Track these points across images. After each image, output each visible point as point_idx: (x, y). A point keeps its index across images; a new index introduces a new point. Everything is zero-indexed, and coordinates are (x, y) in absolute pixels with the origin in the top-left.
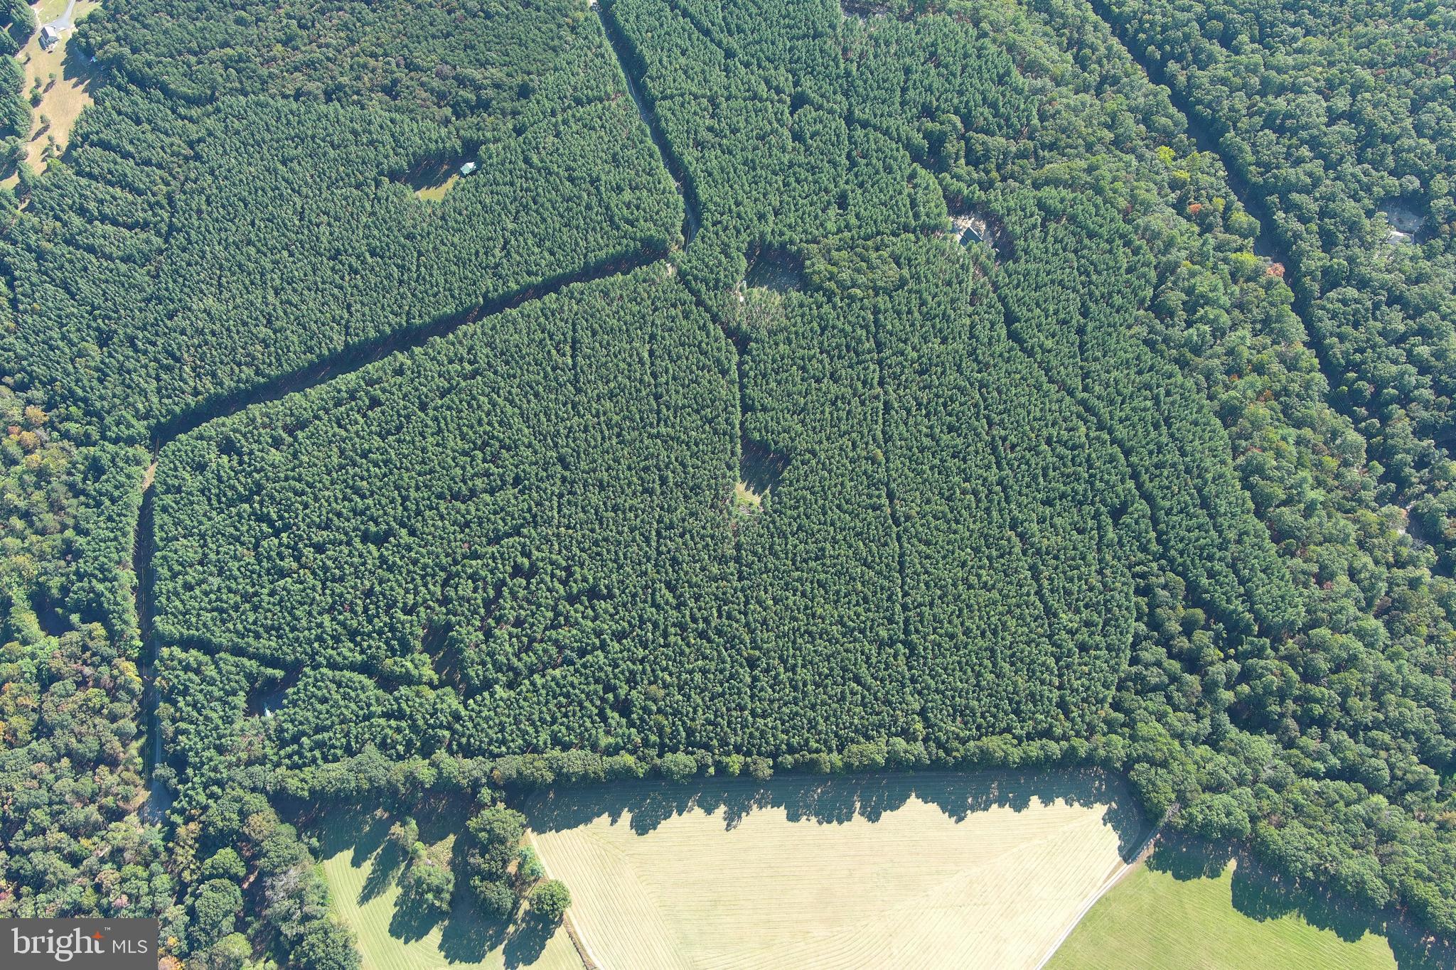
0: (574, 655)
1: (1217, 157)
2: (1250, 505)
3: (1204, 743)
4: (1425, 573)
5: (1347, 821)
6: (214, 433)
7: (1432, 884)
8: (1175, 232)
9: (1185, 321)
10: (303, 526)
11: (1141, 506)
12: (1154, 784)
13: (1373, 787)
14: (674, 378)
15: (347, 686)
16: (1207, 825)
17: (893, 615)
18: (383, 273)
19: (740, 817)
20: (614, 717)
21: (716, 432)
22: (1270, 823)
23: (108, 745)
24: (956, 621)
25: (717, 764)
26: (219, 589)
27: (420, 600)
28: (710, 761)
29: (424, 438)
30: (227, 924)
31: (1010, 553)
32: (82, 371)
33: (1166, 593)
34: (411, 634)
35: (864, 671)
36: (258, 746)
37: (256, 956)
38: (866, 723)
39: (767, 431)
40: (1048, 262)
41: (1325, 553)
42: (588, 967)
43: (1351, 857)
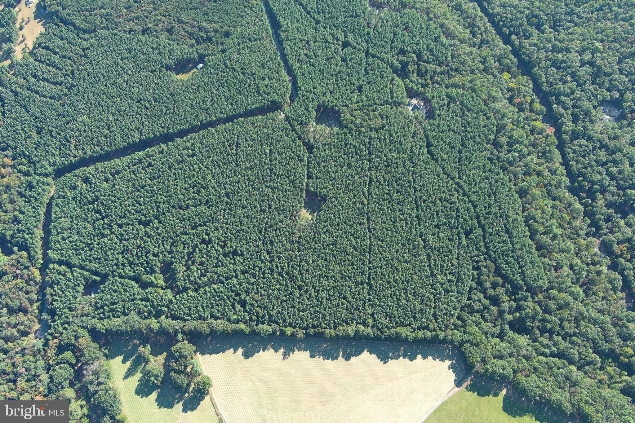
0: (224, 279)
1: (530, 78)
2: (528, 233)
3: (497, 337)
4: (605, 269)
5: (557, 376)
6: (80, 174)
7: (592, 407)
8: (507, 111)
9: (507, 150)
10: (114, 216)
11: (479, 231)
12: (471, 353)
13: (571, 362)
14: (279, 162)
15: (126, 286)
16: (494, 373)
17: (364, 271)
18: (159, 109)
19: (289, 354)
20: (238, 307)
21: (295, 187)
22: (522, 375)
23: (24, 304)
24: (391, 276)
25: (281, 331)
26: (76, 240)
27: (160, 251)
28: (278, 329)
29: (169, 181)
30: (66, 383)
31: (418, 248)
32: (29, 144)
33: (486, 270)
34: (155, 265)
35: (348, 295)
36: (86, 308)
37: (77, 398)
38: (347, 317)
39: (317, 188)
40: (448, 121)
41: (559, 257)
42: (218, 414)
43: (557, 392)
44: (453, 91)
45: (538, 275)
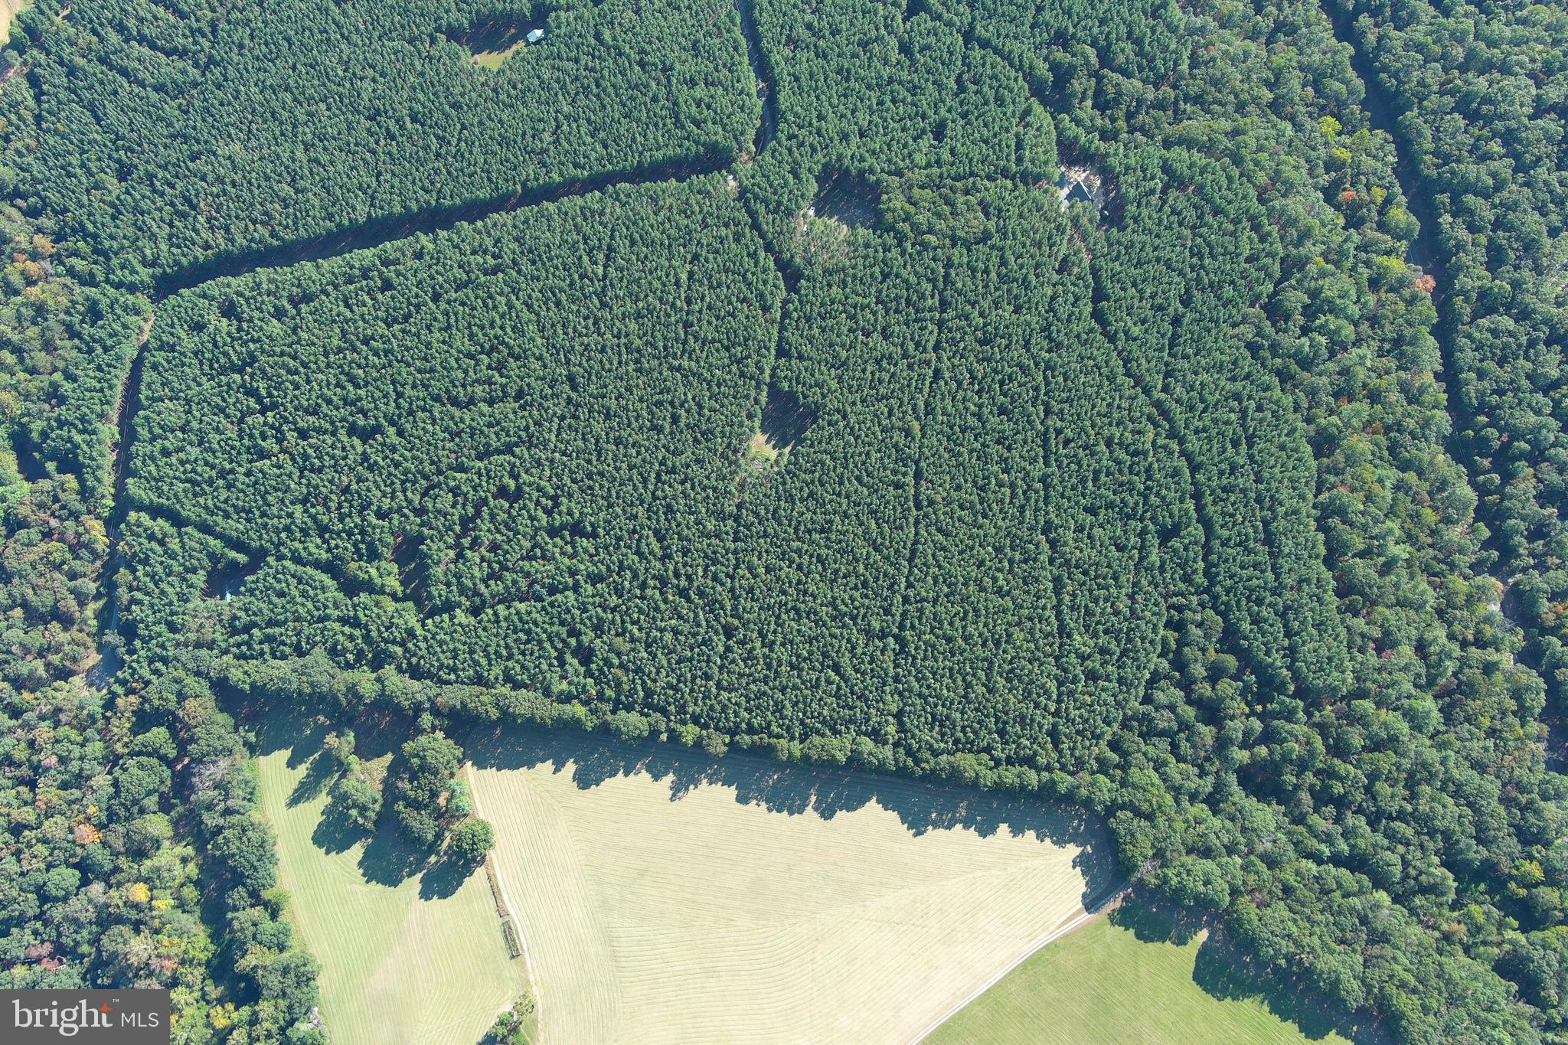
0: (544, 591)
1: (1390, 138)
2: (1322, 550)
3: (1203, 801)
4: (1506, 659)
5: (1340, 913)
6: (216, 293)
7: (1415, 997)
8: (1316, 222)
9: (1302, 328)
10: (290, 408)
11: (1197, 531)
12: (1133, 835)
13: (1380, 883)
14: (709, 308)
15: (307, 583)
16: (1181, 890)
17: (891, 605)
18: (421, 143)
19: (687, 789)
20: (572, 662)
21: (742, 375)
22: (1252, 901)
23: (62, 603)
24: (957, 623)
25: (671, 732)
26: (196, 460)
27: (396, 507)
28: (663, 727)
29: (431, 332)
30: (151, 802)
31: (1035, 560)
32: (96, 205)
33: (1199, 632)
34: (380, 540)
35: (845, 661)
36: (207, 630)
37: (177, 838)
38: (836, 716)
39: (798, 383)
40: (1157, 236)
41: (1393, 619)
42: (502, 912)
43: (1332, 952)
44: (1180, 157)
45: (1330, 659)
